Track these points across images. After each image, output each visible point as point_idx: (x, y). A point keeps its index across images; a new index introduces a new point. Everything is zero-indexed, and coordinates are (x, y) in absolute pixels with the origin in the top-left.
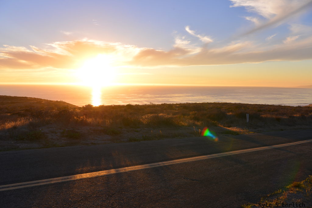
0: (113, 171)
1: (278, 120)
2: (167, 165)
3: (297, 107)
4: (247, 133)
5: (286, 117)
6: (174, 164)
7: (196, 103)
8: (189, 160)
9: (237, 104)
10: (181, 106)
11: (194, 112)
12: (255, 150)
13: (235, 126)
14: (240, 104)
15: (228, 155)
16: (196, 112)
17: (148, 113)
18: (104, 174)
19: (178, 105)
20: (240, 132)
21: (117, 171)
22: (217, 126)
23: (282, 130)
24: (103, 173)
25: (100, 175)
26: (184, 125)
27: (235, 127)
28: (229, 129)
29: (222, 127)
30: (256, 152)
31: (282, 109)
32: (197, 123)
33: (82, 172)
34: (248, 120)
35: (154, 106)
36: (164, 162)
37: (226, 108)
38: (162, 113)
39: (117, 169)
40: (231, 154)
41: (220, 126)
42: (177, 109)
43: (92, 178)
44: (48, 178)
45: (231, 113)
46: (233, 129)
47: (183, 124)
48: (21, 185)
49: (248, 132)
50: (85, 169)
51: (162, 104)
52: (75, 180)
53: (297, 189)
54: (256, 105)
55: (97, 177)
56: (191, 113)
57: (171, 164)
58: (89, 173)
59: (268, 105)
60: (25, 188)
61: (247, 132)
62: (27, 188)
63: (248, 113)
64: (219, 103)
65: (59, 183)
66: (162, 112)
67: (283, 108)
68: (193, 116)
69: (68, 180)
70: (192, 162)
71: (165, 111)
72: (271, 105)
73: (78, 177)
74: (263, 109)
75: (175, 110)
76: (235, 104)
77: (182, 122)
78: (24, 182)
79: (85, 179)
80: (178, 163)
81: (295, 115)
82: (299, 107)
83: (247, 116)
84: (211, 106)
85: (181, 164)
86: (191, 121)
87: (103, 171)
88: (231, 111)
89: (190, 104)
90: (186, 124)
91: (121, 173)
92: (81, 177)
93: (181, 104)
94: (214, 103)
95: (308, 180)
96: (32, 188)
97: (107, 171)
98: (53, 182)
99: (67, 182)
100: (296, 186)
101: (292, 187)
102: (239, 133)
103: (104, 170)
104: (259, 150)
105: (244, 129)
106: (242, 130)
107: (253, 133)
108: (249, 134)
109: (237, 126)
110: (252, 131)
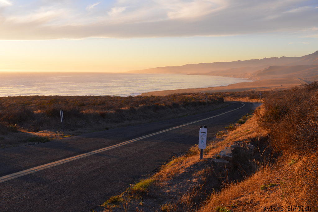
1: (103, 116)
3: (127, 98)
4: (61, 138)
5: (112, 112)
9: (53, 96)
12: (69, 161)
13: (45, 130)
14: (57, 96)
15: (28, 173)
20: (52, 137)
22: (17, 132)
23: (107, 129)
27: (45, 131)
28: (36, 134)
29: (25, 132)
30: (68, 163)
31: (110, 101)
34: (62, 119)
37: (36, 103)
40: (31, 172)
41: (22, 131)
45: (39, 111)
46: (41, 134)
49: (63, 136)
53: (114, 206)
54: (79, 97)
59: (94, 97)
61: (61, 136)
63: (61, 110)
64: (26, 97)
67: (112, 99)
72: (98, 96)
74: (87, 102)
76: (50, 97)
81: (123, 108)
82: (131, 97)
83: (61, 113)
84: (14, 102)
88: (40, 108)
94: (20, 98)
95: (128, 191)
100: (113, 202)
101: (109, 204)
102: (50, 139)
104: (73, 160)
105: (57, 133)
106: (54, 134)
107: (69, 136)
108: (64, 139)
109: (48, 128)
110: (69, 134)
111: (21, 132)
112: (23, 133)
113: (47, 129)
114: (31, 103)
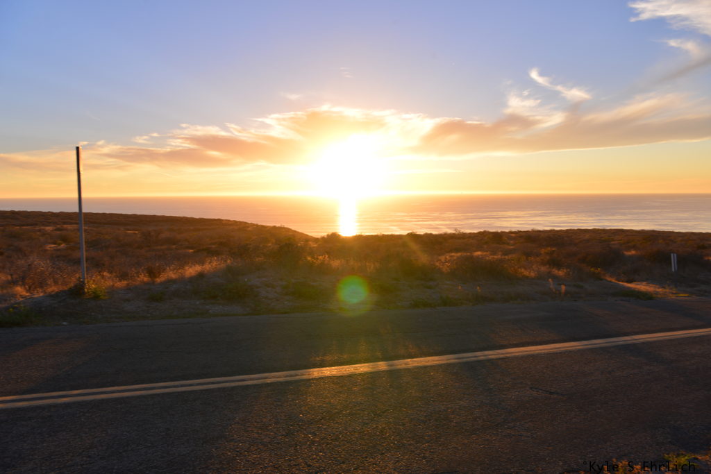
0: (382, 366)
2: (493, 359)
4: (673, 297)
6: (508, 358)
7: (554, 230)
8: (541, 350)
9: (647, 231)
10: (521, 237)
11: (549, 248)
12: (695, 335)
13: (644, 281)
14: (653, 231)
16: (554, 249)
17: (451, 251)
18: (366, 370)
19: (513, 235)
20: (657, 293)
21: (391, 366)
22: (601, 280)
24: (363, 368)
25: (358, 372)
26: (527, 277)
27: (644, 283)
28: (629, 285)
29: (613, 281)
32: (556, 271)
33: (322, 365)
34: (674, 267)
35: (463, 236)
36: (486, 353)
37: (621, 240)
38: (480, 251)
39: (391, 362)
41: (609, 279)
42: (512, 242)
43: (342, 376)
44: (259, 373)
45: (633, 252)
46: (638, 287)
47: (526, 273)
48: (213, 383)
49: (676, 294)
50: (328, 358)
51: (479, 233)
52: (310, 380)
54: (693, 233)
55: (351, 376)
56: (543, 251)
57: (502, 356)
58: (336, 367)
60: (219, 389)
61: (673, 293)
62: (224, 389)
63: (673, 253)
64: (604, 231)
65: (281, 383)
66: (479, 248)
68: (548, 257)
69: (297, 378)
70: (548, 354)
71: (485, 246)
73: (316, 373)
75: (508, 244)
76: (642, 232)
77: (523, 270)
78: (219, 377)
79: (328, 377)
80: (517, 354)
83: (674, 258)
84: (587, 236)
85: (523, 357)
86: (543, 269)
87: (363, 365)
88: (634, 247)
89: (540, 231)
90: (533, 274)
91: (399, 370)
92: (320, 375)
93: (519, 232)
94: (594, 231)
96: (233, 388)
97: (372, 364)
98: (269, 381)
99: (296, 381)
102: (654, 296)
103: (364, 363)
104: (702, 334)
105: (664, 288)
106: (660, 290)
107: (686, 295)
108: (678, 298)
109: (648, 280)
110: (685, 292)
111: (606, 280)
112: (610, 282)
113: (646, 280)
114: (613, 240)
